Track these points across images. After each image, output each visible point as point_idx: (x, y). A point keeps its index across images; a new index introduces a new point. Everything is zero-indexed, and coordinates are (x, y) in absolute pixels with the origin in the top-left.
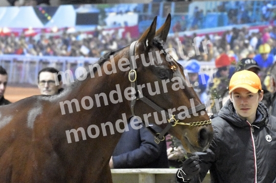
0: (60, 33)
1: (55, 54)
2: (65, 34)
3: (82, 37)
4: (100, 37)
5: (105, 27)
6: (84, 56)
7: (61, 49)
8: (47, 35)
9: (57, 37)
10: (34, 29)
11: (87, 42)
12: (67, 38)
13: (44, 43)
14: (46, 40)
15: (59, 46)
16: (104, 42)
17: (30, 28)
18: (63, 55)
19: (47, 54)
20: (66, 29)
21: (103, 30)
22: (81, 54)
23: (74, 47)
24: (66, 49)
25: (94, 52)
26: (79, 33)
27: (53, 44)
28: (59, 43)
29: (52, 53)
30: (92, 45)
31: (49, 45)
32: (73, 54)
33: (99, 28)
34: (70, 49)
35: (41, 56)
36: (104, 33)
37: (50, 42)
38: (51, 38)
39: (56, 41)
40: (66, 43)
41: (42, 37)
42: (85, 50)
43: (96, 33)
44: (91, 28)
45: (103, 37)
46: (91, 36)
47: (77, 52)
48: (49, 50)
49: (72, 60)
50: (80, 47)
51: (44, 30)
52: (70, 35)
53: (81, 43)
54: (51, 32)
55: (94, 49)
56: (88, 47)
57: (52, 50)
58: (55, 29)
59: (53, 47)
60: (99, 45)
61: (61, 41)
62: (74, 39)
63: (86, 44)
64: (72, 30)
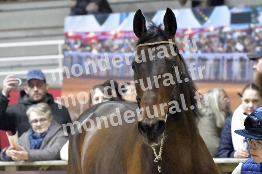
0: (217, 32)
1: (212, 51)
2: (221, 32)
3: (237, 35)
4: (253, 34)
5: (258, 25)
6: (239, 52)
7: (218, 46)
8: (205, 35)
9: (214, 36)
10: (193, 29)
11: (241, 39)
12: (223, 36)
13: (202, 42)
14: (204, 39)
15: (216, 44)
16: (257, 38)
17: (189, 28)
18: (220, 52)
19: (205, 52)
20: (222, 28)
21: (256, 27)
22: (237, 50)
23: (229, 45)
24: (222, 47)
25: (248, 48)
26: (234, 31)
27: (211, 42)
28: (216, 41)
29: (209, 50)
30: (247, 42)
31: (207, 44)
32: (229, 50)
33: (252, 26)
34: (226, 46)
35: (200, 54)
36: (257, 30)
37: (207, 40)
38: (209, 37)
39: (213, 40)
40: (222, 40)
41: (200, 36)
42: (239, 47)
43: (250, 31)
44: (245, 26)
45: (257, 35)
46: (245, 34)
47: (233, 49)
48: (206, 48)
49: (228, 56)
50: (235, 44)
51: (202, 30)
52: (225, 33)
53: (236, 40)
54: (209, 31)
55: (249, 45)
56: (243, 44)
57: (210, 47)
58: (212, 29)
59: (211, 45)
60: (252, 41)
61: (217, 39)
62: (229, 37)
63: (241, 41)
64: (227, 29)
